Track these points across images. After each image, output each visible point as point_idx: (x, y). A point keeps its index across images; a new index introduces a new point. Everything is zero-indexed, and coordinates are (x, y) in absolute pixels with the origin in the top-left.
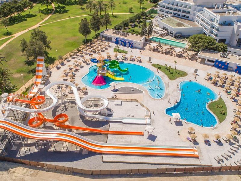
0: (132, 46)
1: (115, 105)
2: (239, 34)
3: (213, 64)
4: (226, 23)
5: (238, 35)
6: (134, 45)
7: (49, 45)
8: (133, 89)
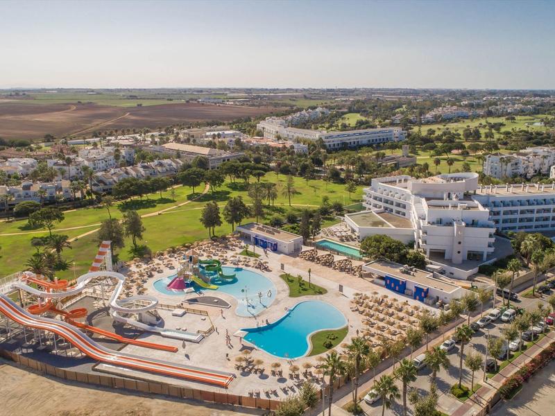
0: (275, 248)
1: (173, 315)
2: (462, 241)
3: (383, 282)
4: (444, 222)
5: (460, 243)
6: (279, 248)
7: (142, 233)
8: (216, 301)
